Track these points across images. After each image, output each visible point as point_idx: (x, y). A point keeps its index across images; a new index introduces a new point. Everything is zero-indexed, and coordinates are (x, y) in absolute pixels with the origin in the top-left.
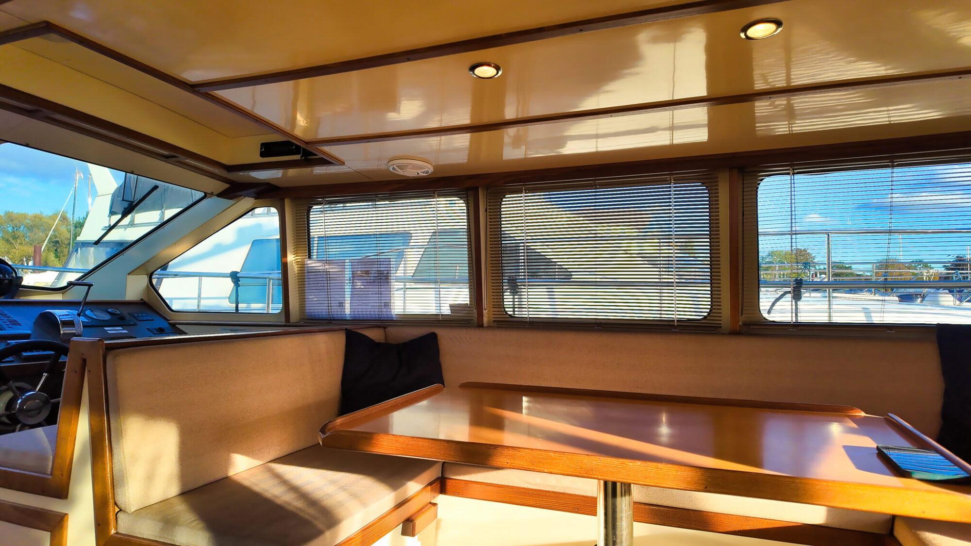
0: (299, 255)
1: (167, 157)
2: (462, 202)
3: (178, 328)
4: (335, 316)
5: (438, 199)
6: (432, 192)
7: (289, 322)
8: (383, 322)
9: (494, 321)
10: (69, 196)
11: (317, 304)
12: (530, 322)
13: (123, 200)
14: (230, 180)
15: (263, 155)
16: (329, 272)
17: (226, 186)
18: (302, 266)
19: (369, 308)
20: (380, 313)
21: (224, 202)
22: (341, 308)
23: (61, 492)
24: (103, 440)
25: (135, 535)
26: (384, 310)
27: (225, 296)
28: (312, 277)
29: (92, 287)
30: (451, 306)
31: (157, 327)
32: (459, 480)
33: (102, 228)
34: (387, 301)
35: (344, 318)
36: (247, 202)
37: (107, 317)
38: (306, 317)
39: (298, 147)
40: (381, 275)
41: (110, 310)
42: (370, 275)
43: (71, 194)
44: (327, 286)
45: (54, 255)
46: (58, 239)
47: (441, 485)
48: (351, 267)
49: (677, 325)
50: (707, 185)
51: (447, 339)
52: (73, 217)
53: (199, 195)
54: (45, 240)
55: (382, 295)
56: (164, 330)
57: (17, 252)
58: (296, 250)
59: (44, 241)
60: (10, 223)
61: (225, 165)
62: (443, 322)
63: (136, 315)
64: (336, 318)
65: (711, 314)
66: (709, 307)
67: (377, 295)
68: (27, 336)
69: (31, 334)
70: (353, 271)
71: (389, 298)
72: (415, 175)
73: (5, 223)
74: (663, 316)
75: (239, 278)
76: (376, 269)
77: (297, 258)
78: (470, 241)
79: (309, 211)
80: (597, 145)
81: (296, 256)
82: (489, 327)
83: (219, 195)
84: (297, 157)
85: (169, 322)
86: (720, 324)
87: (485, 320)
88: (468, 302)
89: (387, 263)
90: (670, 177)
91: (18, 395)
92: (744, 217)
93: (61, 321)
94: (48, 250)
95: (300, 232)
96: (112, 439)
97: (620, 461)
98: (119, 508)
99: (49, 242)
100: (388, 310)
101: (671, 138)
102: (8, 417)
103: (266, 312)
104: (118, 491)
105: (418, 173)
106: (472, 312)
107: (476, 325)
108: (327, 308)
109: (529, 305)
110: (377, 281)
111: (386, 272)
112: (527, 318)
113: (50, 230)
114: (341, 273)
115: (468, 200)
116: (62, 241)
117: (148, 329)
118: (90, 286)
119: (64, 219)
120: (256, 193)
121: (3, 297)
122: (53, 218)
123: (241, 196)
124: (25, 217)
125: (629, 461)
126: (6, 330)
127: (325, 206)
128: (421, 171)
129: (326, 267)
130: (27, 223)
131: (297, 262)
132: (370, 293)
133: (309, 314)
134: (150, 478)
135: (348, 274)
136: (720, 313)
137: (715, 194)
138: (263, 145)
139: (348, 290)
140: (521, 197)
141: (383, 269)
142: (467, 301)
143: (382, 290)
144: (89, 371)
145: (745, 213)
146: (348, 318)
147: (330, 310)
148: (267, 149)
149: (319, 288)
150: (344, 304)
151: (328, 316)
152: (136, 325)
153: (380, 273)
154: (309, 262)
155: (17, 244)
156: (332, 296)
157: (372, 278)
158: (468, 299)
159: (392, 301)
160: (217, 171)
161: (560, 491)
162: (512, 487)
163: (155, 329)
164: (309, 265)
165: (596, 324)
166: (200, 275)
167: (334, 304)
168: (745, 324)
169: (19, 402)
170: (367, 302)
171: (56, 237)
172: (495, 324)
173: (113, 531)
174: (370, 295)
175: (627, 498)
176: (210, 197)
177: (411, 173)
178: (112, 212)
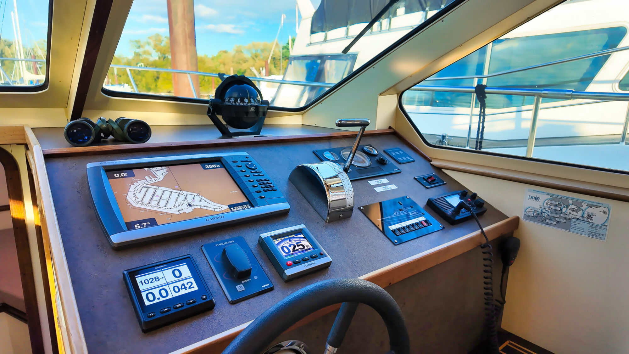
31: (424, 175)
37: (368, 161)
41: (365, 148)
45: (274, 66)
52: (281, 44)
54: (270, 57)
63: (393, 154)
75: (486, 93)
85: (432, 163)
113: (271, 51)
116: (277, 58)
117: (415, 178)
119: (277, 46)
130: (261, 49)
152: (400, 172)
163: (424, 178)
171: (274, 55)
178: (312, 32)
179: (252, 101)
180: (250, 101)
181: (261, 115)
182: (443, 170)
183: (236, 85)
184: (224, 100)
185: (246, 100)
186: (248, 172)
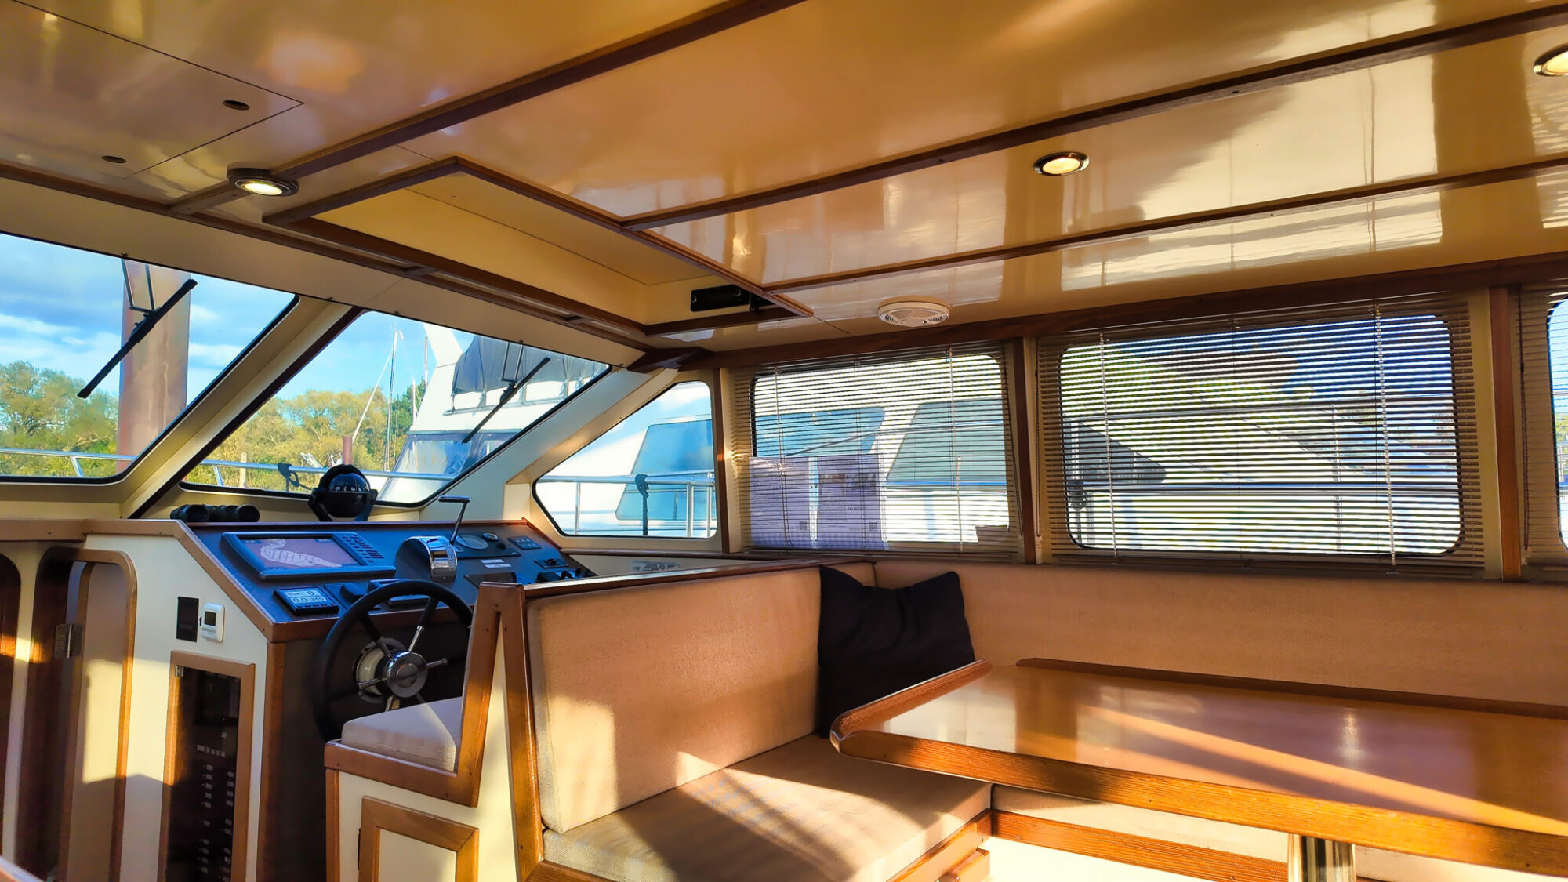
0: (740, 451)
1: (567, 318)
2: (994, 361)
3: (573, 560)
4: (795, 543)
5: (953, 360)
6: (945, 348)
7: (729, 553)
8: (870, 553)
9: (1054, 555)
10: (385, 367)
11: (768, 526)
12: (1118, 557)
13: (503, 380)
14: (646, 345)
15: (695, 307)
16: (785, 476)
17: (640, 354)
18: (745, 467)
19: (847, 531)
20: (864, 540)
21: (637, 377)
22: (803, 530)
23: (468, 796)
24: (524, 728)
25: (569, 866)
26: (870, 535)
27: (609, 509)
28: (759, 484)
29: (468, 505)
30: (979, 530)
31: (547, 560)
32: (1025, 816)
33: (443, 412)
34: (874, 521)
35: (807, 547)
36: (668, 374)
37: (484, 545)
38: (752, 544)
39: (745, 293)
40: (864, 480)
41: (485, 535)
42: (846, 480)
43: (387, 363)
44: (783, 498)
45: (366, 449)
46: (371, 427)
47: (992, 820)
48: (816, 468)
49: (1396, 565)
50: (1444, 317)
51: (976, 582)
52: (391, 395)
53: (601, 368)
54: (355, 428)
55: (866, 512)
56: (555, 562)
57: (321, 445)
58: (736, 444)
59: (354, 430)
60: (312, 406)
61: (643, 325)
62: (965, 555)
63: (518, 541)
64: (795, 547)
65: (1463, 546)
66: (1458, 532)
67: (859, 512)
68: (389, 574)
69: (395, 571)
70: (820, 475)
71: (877, 517)
72: (921, 324)
73: (307, 405)
74: (1343, 547)
75: (647, 484)
76: (857, 471)
77: (736, 455)
78: (1010, 425)
79: (753, 386)
80: (1232, 252)
81: (736, 453)
82: (1045, 565)
83: (631, 368)
84: (745, 308)
85: (561, 550)
86: (1483, 563)
87: (1039, 552)
88: (1007, 524)
89: (873, 461)
90: (1374, 307)
91: (389, 656)
92: (1525, 373)
93: (432, 552)
94: (358, 442)
95: (740, 412)
96: (537, 727)
97: (1356, 810)
98: (544, 825)
99: (360, 431)
100: (876, 535)
101: (1372, 235)
102: (378, 686)
103: (686, 536)
104: (544, 801)
105: (925, 322)
106: (1014, 539)
107: (1023, 561)
108: (783, 530)
109: (1116, 528)
110: (858, 489)
111: (871, 475)
112: (1113, 549)
113: (361, 415)
114: (802, 477)
115: (1004, 358)
116: (376, 430)
117: (535, 561)
118: (466, 502)
119: (379, 397)
120: (680, 362)
121: (353, 519)
122: (365, 396)
123: (661, 367)
124: (331, 397)
125: (1374, 810)
126: (366, 565)
127: (778, 378)
128: (930, 318)
129: (781, 469)
130: (332, 405)
131: (737, 461)
132: (847, 507)
133: (757, 539)
134: (580, 787)
135: (813, 477)
136: (1482, 544)
137: (1462, 333)
138: (694, 293)
139: (814, 504)
140: (1098, 349)
141: (867, 471)
142: (1005, 521)
143: (866, 503)
144: (506, 629)
145: (1526, 365)
146: (815, 547)
147: (787, 534)
148: (702, 299)
149: (771, 500)
150: (807, 525)
151: (784, 543)
152: (519, 555)
153: (863, 477)
154: (755, 462)
155: (321, 435)
156: (789, 513)
157: (850, 485)
158: (1008, 519)
159: (882, 521)
160: (627, 333)
161: (1201, 846)
162: (1115, 834)
163: (545, 561)
164: (755, 467)
165: (1241, 561)
166: (580, 480)
167: (793, 524)
168: (1532, 563)
169: (391, 665)
170: (844, 521)
171: (368, 424)
172: (1056, 560)
173: (540, 859)
174: (848, 512)
175: (1345, 868)
176: (617, 370)
177: (913, 322)
178: (456, 391)
179: (360, 490)
180: (358, 490)
181: (368, 502)
182: (571, 556)
183: (342, 475)
184: (328, 489)
185: (353, 489)
186: (357, 545)
